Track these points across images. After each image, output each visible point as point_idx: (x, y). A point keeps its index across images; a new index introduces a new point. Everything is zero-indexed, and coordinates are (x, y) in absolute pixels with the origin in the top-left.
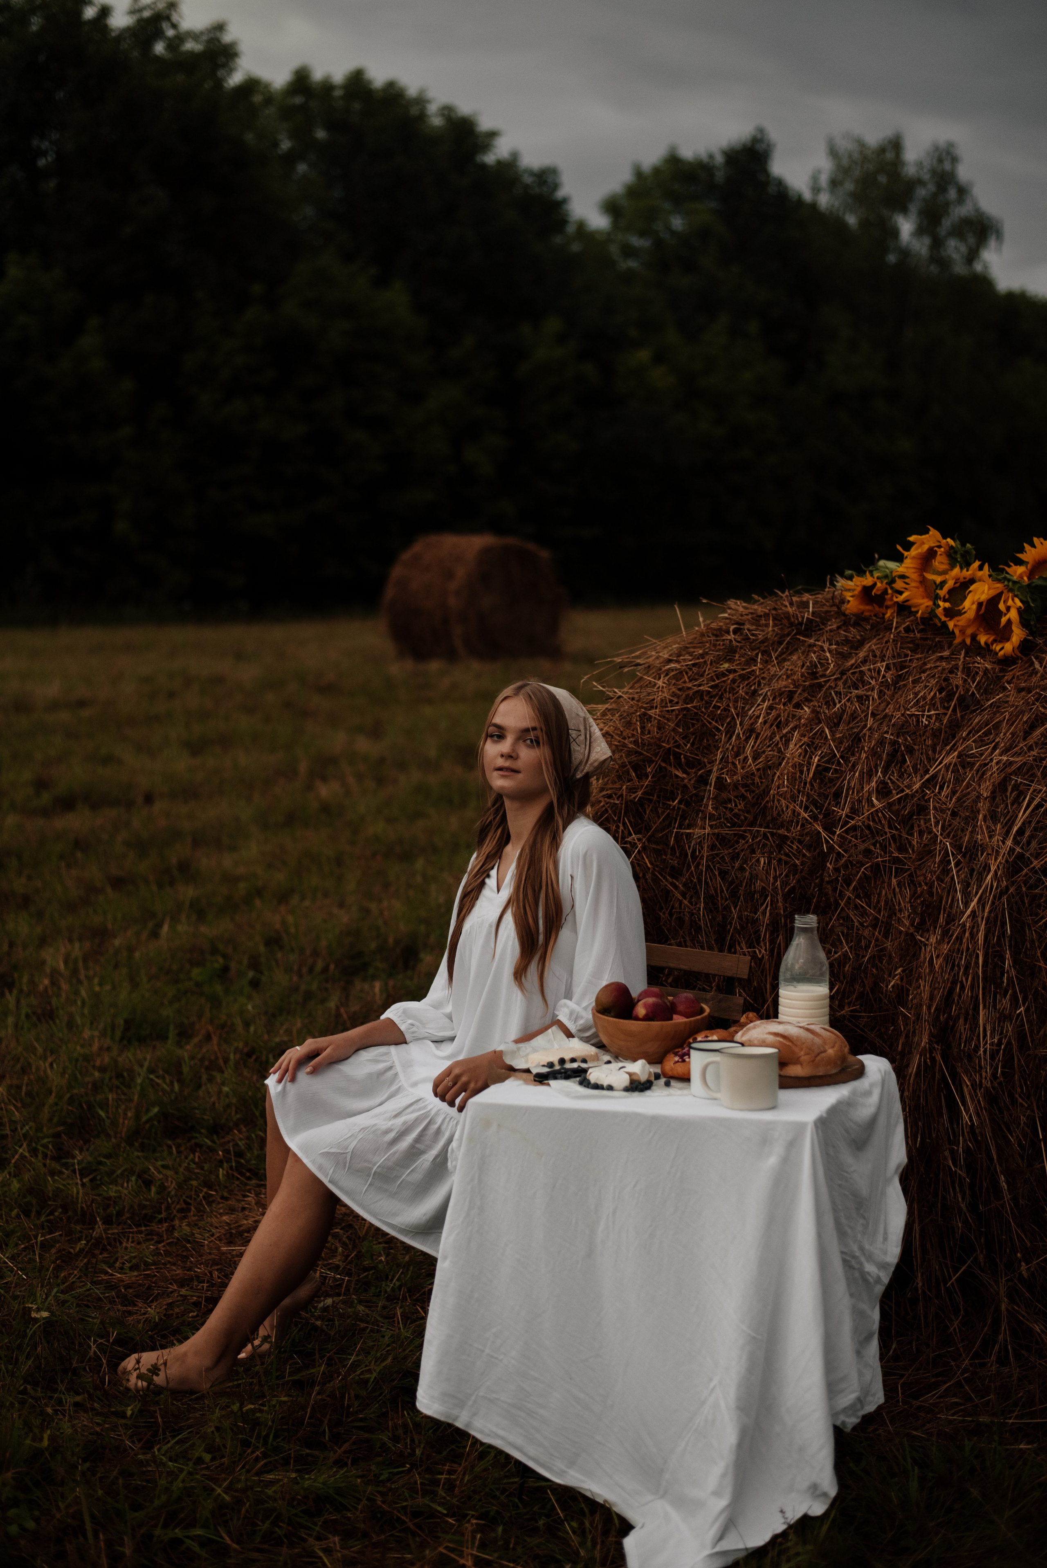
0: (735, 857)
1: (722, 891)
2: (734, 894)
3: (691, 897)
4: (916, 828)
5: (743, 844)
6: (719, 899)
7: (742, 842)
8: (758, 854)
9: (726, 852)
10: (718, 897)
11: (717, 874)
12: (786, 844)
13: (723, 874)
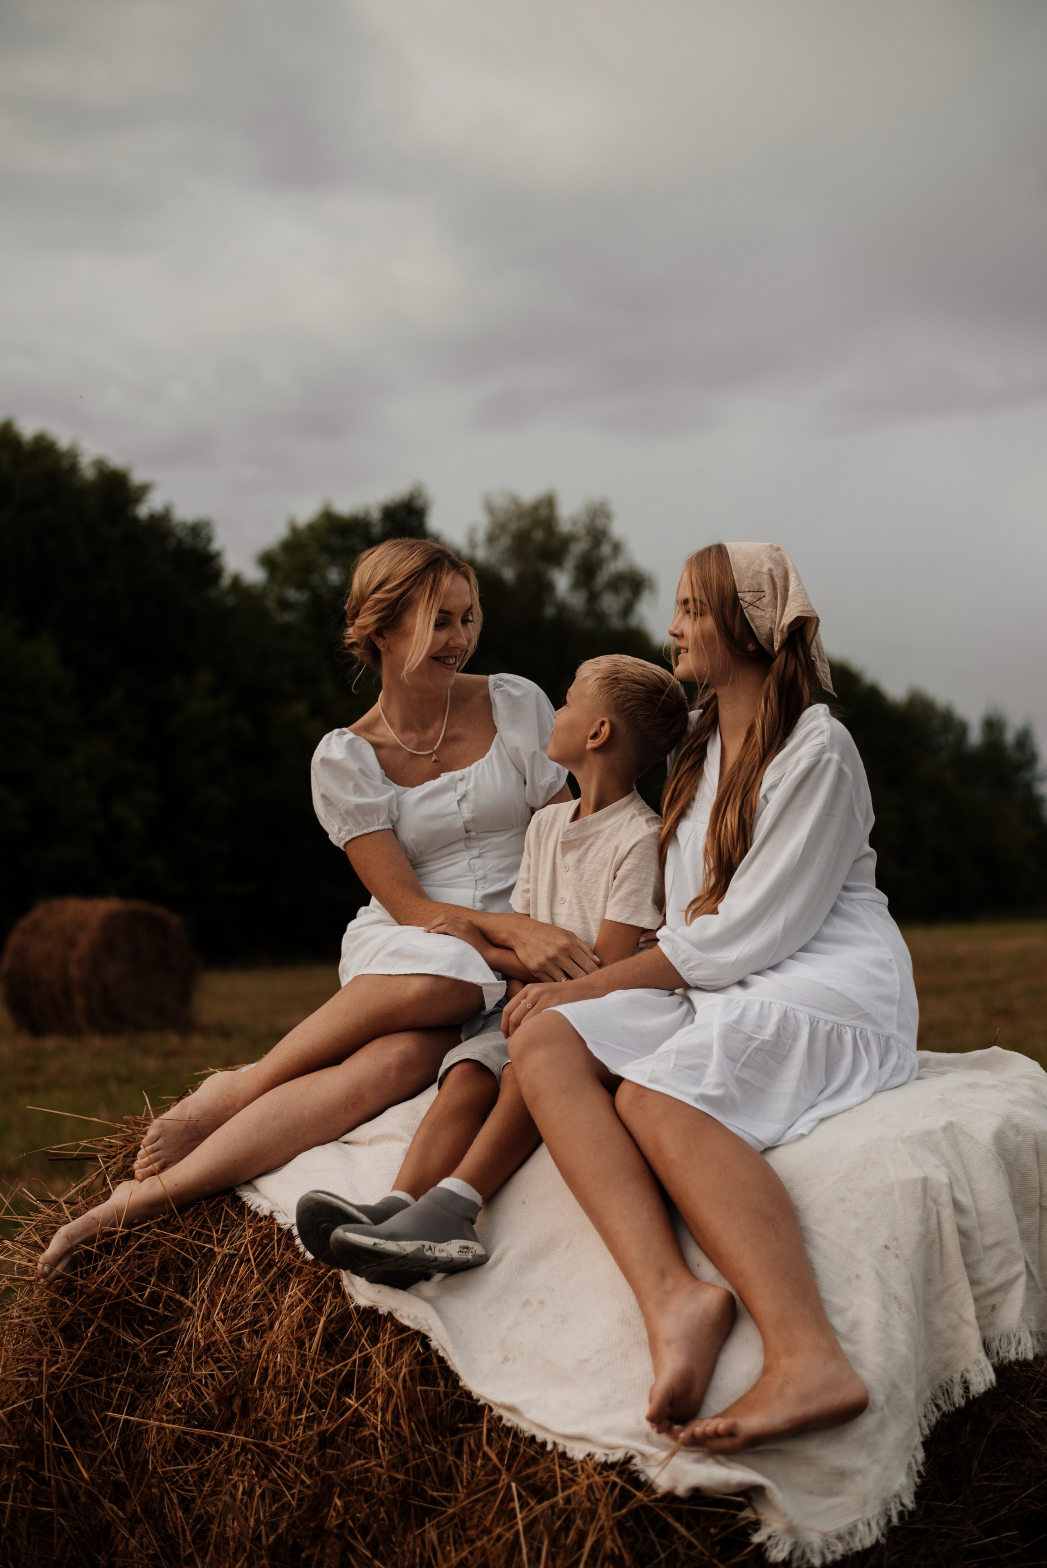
0: (203, 1476)
1: (184, 1531)
2: (201, 1535)
3: (142, 1537)
4: (466, 1447)
5: (217, 1456)
6: (181, 1541)
7: (215, 1451)
8: (235, 1477)
9: (191, 1467)
10: (179, 1538)
11: (176, 1502)
12: (275, 1465)
13: (186, 1504)
